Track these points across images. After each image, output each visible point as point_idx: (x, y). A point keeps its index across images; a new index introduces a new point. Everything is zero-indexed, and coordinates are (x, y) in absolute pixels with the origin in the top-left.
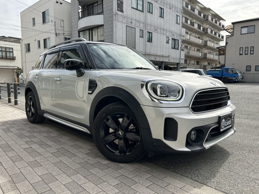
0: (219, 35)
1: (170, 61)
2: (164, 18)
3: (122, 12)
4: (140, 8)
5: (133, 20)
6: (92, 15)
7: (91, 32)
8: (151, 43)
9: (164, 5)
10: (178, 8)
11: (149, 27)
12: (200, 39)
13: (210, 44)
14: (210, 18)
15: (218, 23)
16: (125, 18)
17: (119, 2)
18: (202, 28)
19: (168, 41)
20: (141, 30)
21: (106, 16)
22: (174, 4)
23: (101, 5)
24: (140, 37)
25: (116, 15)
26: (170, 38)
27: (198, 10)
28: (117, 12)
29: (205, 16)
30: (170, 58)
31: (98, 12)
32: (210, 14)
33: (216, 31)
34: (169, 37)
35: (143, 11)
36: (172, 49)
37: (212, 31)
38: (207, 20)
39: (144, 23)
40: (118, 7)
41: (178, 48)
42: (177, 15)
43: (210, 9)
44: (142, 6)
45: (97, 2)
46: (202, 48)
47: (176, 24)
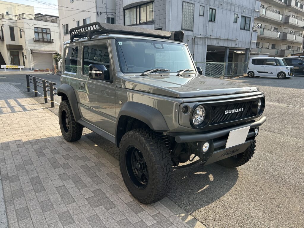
1: (237, 46)
7: (138, 9)
8: (214, 23)
11: (212, 2)
12: (280, 13)
13: (292, 21)
19: (237, 20)
20: (201, 6)
24: (200, 15)
26: (240, 16)
30: (238, 43)
33: (303, 2)
34: (237, 15)
36: (241, 30)
37: (298, 3)
41: (249, 29)
46: (281, 27)
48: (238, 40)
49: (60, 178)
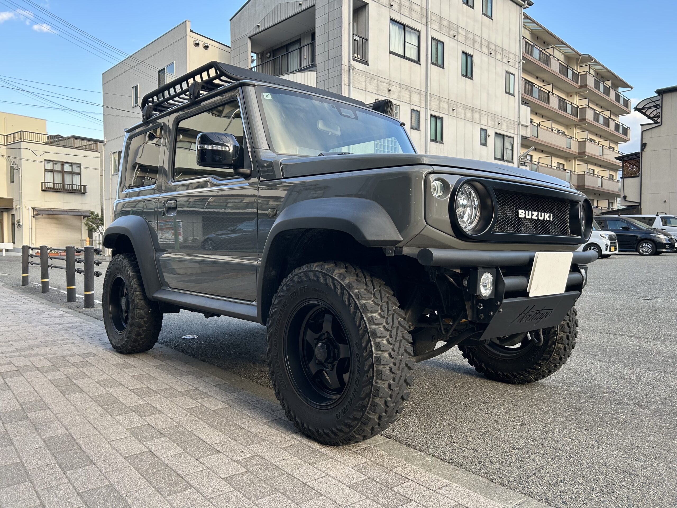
0: (617, 127)
2: (474, 78)
3: (366, 63)
4: (411, 53)
5: (394, 83)
6: (286, 74)
8: (441, 145)
9: (474, 45)
10: (509, 52)
11: (434, 104)
12: (565, 135)
13: (592, 149)
14: (591, 82)
15: (613, 93)
16: (372, 79)
17: (357, 38)
18: (569, 107)
19: (486, 140)
21: (322, 74)
22: (499, 44)
23: (310, 47)
24: (412, 127)
25: (349, 71)
26: (491, 133)
27: (558, 60)
28: (352, 63)
31: (303, 66)
32: (592, 71)
33: (608, 114)
35: (418, 62)
37: (599, 114)
38: (584, 86)
39: (424, 93)
40: (354, 52)
41: (512, 159)
42: (507, 72)
43: (590, 58)
44: (416, 47)
45: (298, 41)
46: (570, 161)
47: (507, 95)
49: (134, 436)
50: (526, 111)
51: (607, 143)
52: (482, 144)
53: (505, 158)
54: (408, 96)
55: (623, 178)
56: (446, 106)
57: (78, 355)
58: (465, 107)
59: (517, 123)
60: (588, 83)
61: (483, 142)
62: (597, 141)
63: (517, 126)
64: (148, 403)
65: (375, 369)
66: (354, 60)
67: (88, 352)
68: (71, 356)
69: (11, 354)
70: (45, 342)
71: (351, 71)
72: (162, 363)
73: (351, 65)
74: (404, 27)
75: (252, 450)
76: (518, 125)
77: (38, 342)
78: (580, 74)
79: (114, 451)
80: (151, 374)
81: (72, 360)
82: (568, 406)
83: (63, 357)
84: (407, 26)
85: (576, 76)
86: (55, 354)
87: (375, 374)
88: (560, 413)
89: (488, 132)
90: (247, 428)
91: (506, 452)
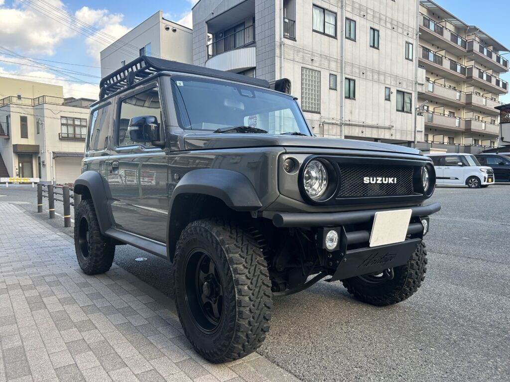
0: (498, 82)
1: (393, 138)
2: (380, 48)
3: (294, 40)
4: (330, 31)
5: (316, 54)
6: (233, 50)
8: (353, 101)
9: (380, 22)
10: (408, 27)
11: (348, 69)
12: (455, 90)
13: (477, 100)
14: (476, 47)
15: (494, 56)
16: (298, 51)
17: (287, 20)
18: (459, 68)
19: (389, 96)
20: (332, 75)
21: (260, 49)
22: (400, 20)
23: (251, 28)
24: (330, 89)
25: (281, 46)
26: (394, 90)
27: (450, 31)
28: (283, 39)
29: (465, 42)
30: (395, 132)
31: (246, 43)
32: (477, 39)
33: (490, 72)
34: (390, 88)
35: (335, 37)
36: (398, 112)
37: (483, 73)
38: (471, 51)
39: (339, 61)
40: (285, 31)
41: (411, 110)
42: (406, 42)
43: (475, 29)
44: (333, 26)
45: (243, 24)
46: (459, 110)
47: (407, 60)
48: (394, 128)
49: (69, 350)
50: (422, 73)
51: (489, 95)
52: (386, 99)
53: (405, 110)
54: (326, 64)
55: (501, 123)
56: (357, 71)
57: (54, 275)
58: (373, 71)
59: (414, 82)
60: (474, 48)
61: (387, 97)
62: (481, 94)
63: (414, 85)
64: (90, 320)
65: (237, 310)
66: (284, 37)
67: (63, 272)
68: (49, 275)
69: (8, 273)
70: (36, 262)
71: (283, 46)
72: (113, 283)
73: (282, 42)
74: (324, 10)
75: (151, 365)
76: (416, 84)
77: (30, 263)
78: (468, 41)
79: (50, 363)
80: (101, 293)
81: (47, 279)
82: (413, 326)
83: (43, 277)
84: (326, 10)
85: (464, 43)
86: (39, 273)
87: (237, 313)
88: (404, 333)
89: (392, 90)
90: (155, 344)
91: (349, 370)
